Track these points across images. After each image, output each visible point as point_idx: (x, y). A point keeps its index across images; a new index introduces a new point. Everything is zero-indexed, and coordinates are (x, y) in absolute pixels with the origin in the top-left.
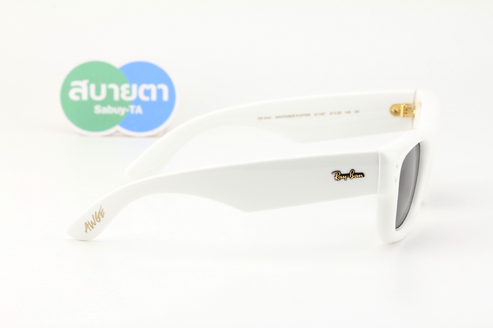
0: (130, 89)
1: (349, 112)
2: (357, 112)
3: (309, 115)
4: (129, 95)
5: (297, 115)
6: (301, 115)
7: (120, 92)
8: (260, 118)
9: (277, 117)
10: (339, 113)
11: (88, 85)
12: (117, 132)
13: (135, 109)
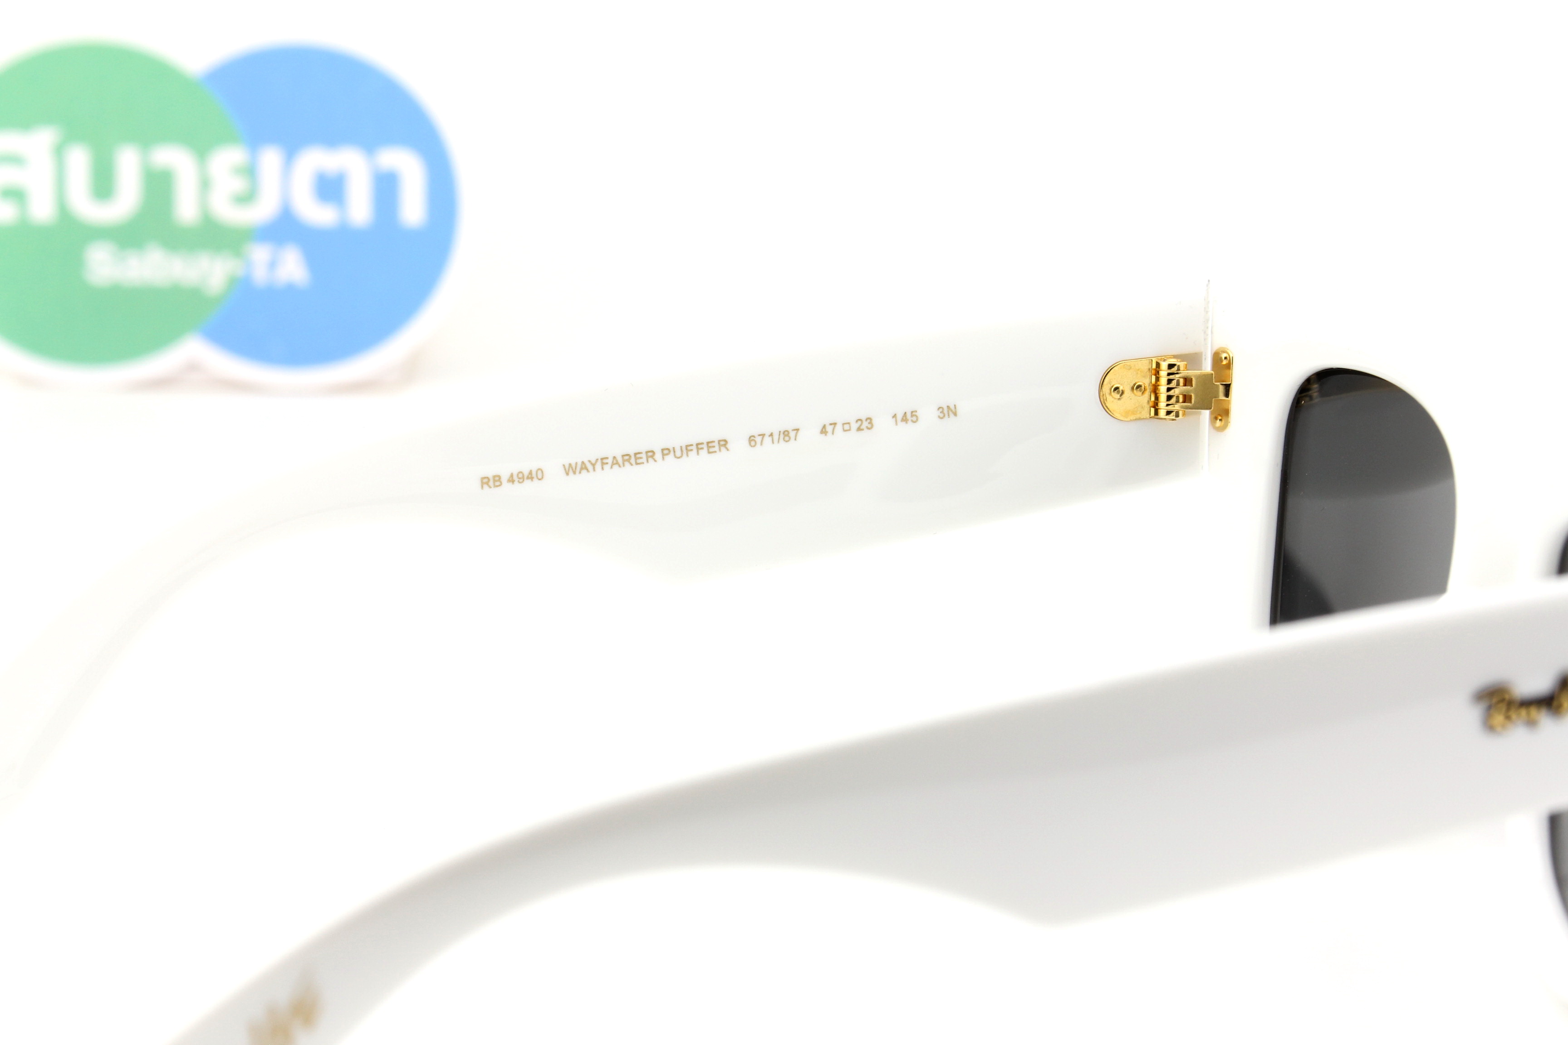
0: (250, 172)
1: (909, 417)
2: (948, 412)
3: (723, 443)
4: (247, 198)
5: (665, 452)
6: (687, 449)
7: (205, 184)
8: (491, 482)
9: (570, 470)
10: (866, 424)
11: (59, 152)
12: (193, 367)
13: (273, 265)
